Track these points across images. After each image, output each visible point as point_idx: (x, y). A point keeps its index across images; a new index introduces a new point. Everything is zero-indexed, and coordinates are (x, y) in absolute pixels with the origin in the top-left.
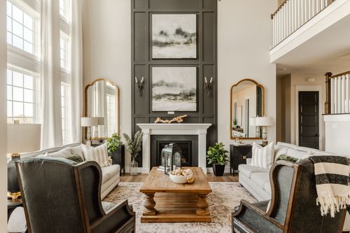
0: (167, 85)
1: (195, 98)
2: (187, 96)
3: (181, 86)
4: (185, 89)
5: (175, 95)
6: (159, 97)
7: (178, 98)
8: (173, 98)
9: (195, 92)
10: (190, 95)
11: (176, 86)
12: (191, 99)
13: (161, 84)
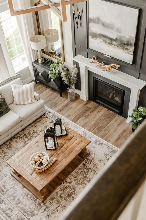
0: (104, 25)
1: (132, 49)
2: (123, 45)
3: (118, 31)
4: (122, 35)
5: (111, 40)
6: (95, 36)
7: (114, 43)
8: (108, 41)
9: (133, 42)
10: (127, 45)
11: (112, 28)
12: (127, 49)
13: (97, 21)
